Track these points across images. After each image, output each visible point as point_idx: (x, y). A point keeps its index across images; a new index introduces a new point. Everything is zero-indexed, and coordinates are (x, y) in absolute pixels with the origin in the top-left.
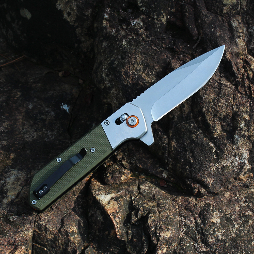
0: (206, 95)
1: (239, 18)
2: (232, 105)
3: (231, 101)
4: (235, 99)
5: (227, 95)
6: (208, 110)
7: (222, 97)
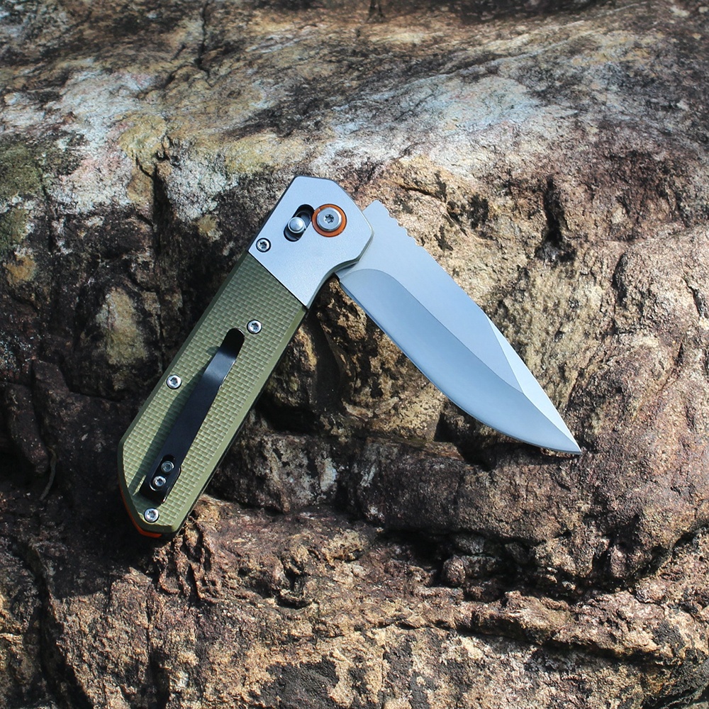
0: (70, 615)
2: (145, 631)
3: (143, 620)
4: (152, 611)
5: (130, 604)
6: (80, 656)
7: (114, 613)
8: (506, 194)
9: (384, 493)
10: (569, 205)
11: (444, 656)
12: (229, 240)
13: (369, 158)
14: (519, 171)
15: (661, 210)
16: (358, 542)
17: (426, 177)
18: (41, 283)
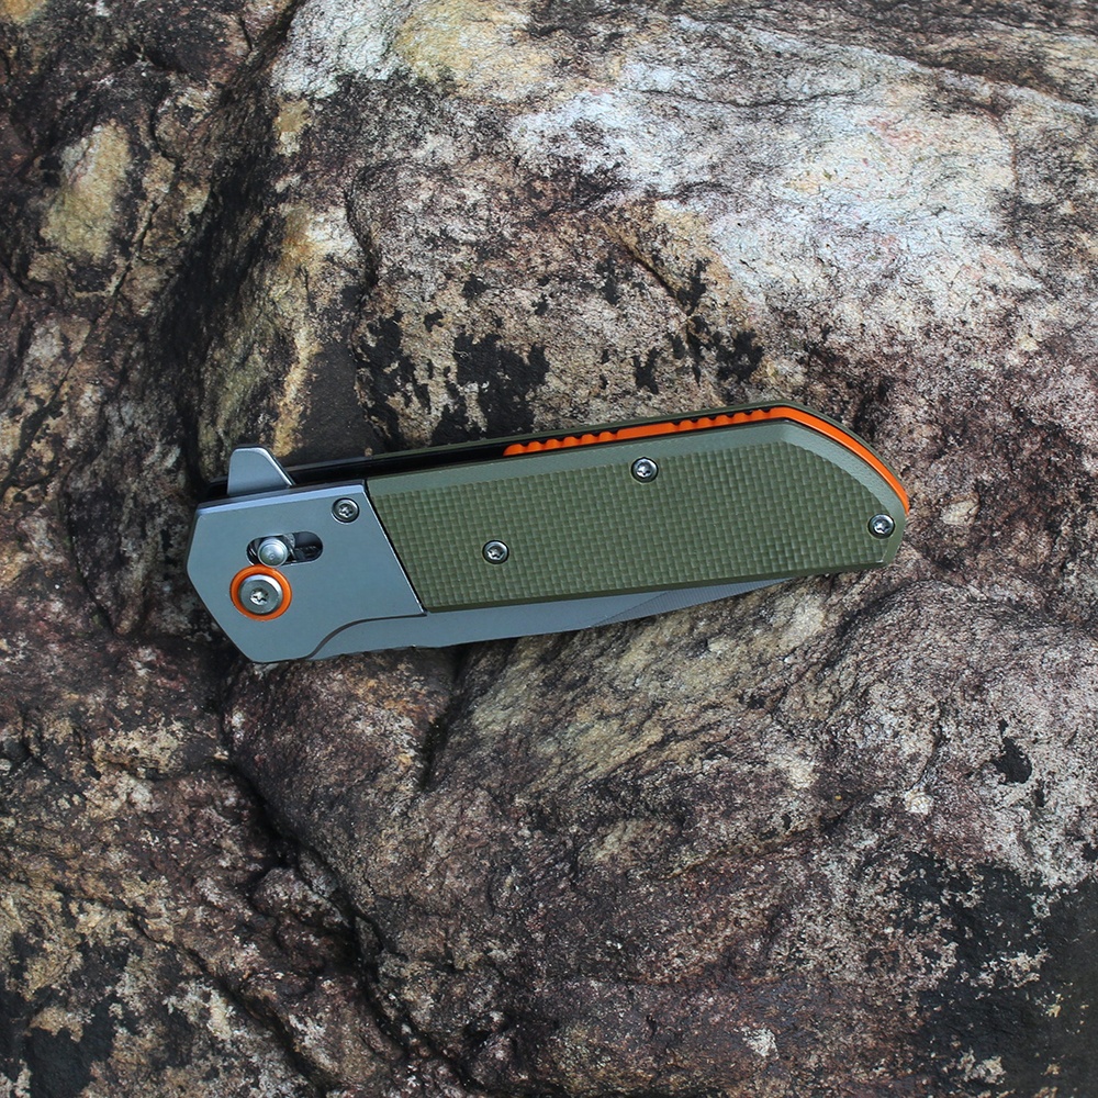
8: (800, 361)
9: (268, 705)
10: (888, 444)
11: (173, 999)
12: (297, 170)
13: (618, 165)
14: (844, 340)
15: (1031, 551)
16: (163, 761)
17: (678, 257)
18: (35, 38)
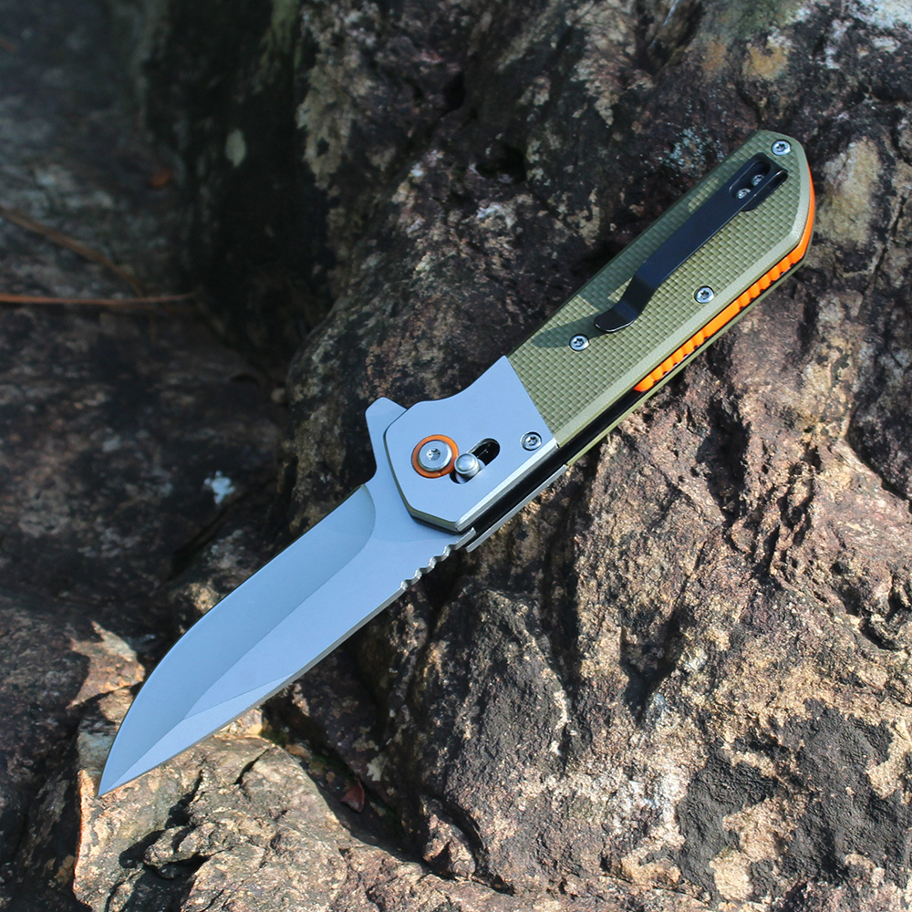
0: (607, 512)
1: (855, 301)
2: (684, 578)
3: (689, 564)
4: (704, 559)
5: (683, 536)
6: (594, 567)
7: (660, 538)
